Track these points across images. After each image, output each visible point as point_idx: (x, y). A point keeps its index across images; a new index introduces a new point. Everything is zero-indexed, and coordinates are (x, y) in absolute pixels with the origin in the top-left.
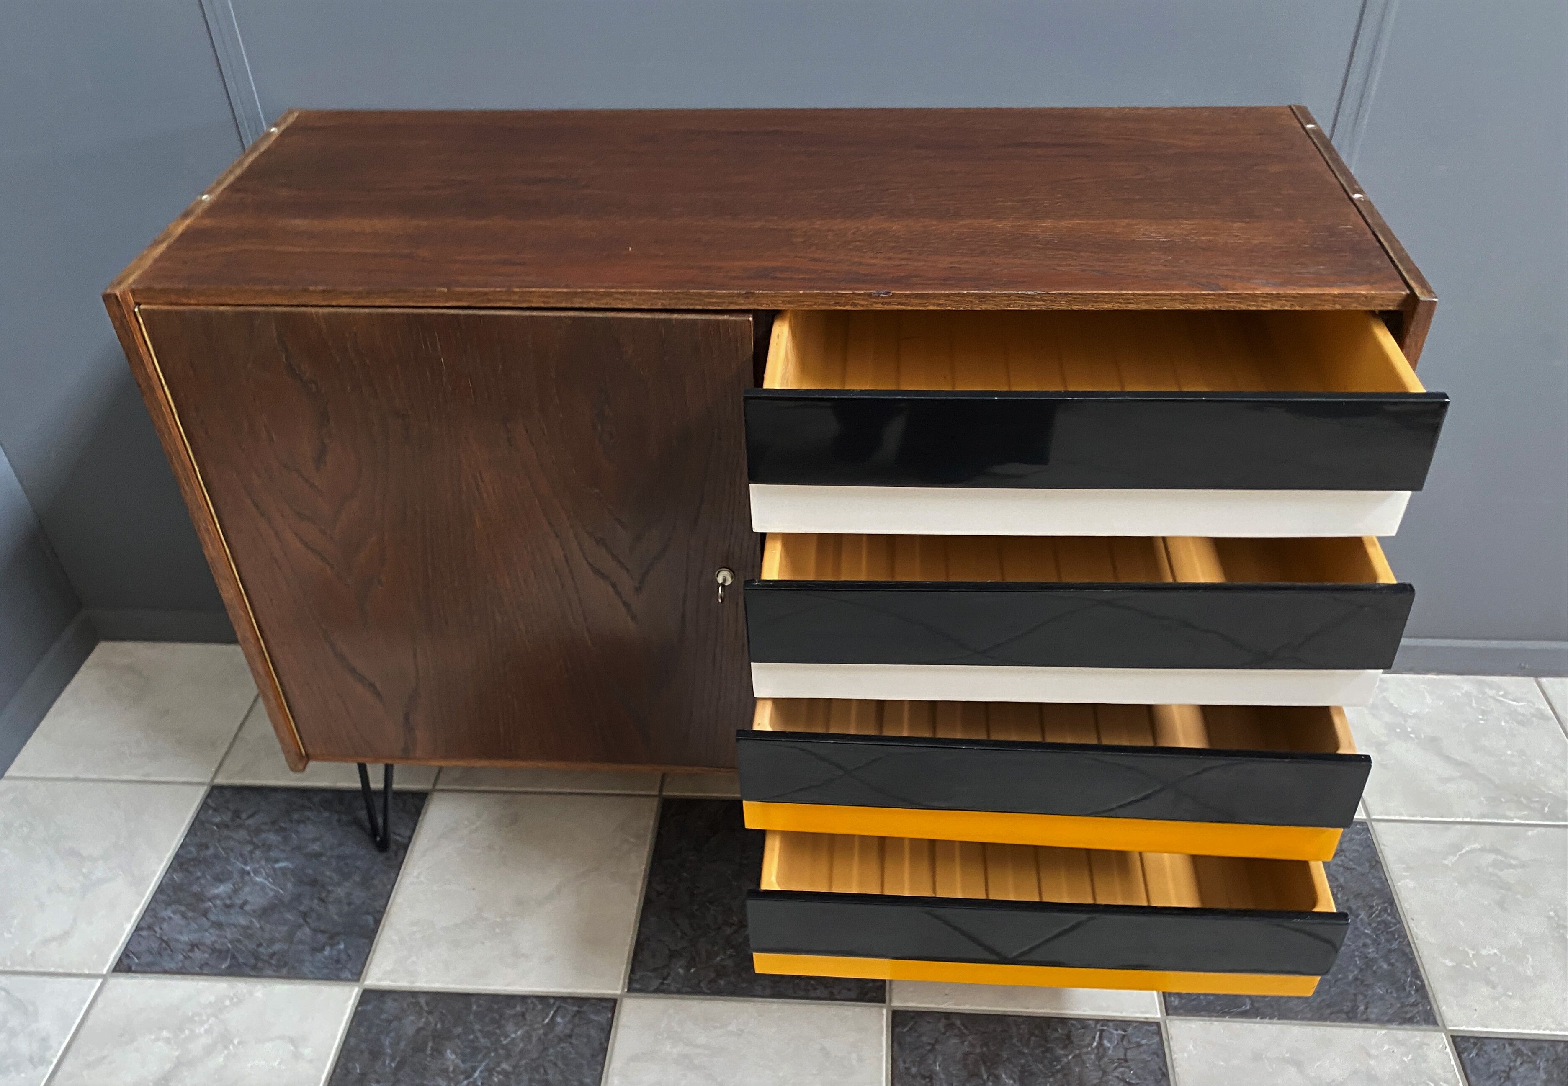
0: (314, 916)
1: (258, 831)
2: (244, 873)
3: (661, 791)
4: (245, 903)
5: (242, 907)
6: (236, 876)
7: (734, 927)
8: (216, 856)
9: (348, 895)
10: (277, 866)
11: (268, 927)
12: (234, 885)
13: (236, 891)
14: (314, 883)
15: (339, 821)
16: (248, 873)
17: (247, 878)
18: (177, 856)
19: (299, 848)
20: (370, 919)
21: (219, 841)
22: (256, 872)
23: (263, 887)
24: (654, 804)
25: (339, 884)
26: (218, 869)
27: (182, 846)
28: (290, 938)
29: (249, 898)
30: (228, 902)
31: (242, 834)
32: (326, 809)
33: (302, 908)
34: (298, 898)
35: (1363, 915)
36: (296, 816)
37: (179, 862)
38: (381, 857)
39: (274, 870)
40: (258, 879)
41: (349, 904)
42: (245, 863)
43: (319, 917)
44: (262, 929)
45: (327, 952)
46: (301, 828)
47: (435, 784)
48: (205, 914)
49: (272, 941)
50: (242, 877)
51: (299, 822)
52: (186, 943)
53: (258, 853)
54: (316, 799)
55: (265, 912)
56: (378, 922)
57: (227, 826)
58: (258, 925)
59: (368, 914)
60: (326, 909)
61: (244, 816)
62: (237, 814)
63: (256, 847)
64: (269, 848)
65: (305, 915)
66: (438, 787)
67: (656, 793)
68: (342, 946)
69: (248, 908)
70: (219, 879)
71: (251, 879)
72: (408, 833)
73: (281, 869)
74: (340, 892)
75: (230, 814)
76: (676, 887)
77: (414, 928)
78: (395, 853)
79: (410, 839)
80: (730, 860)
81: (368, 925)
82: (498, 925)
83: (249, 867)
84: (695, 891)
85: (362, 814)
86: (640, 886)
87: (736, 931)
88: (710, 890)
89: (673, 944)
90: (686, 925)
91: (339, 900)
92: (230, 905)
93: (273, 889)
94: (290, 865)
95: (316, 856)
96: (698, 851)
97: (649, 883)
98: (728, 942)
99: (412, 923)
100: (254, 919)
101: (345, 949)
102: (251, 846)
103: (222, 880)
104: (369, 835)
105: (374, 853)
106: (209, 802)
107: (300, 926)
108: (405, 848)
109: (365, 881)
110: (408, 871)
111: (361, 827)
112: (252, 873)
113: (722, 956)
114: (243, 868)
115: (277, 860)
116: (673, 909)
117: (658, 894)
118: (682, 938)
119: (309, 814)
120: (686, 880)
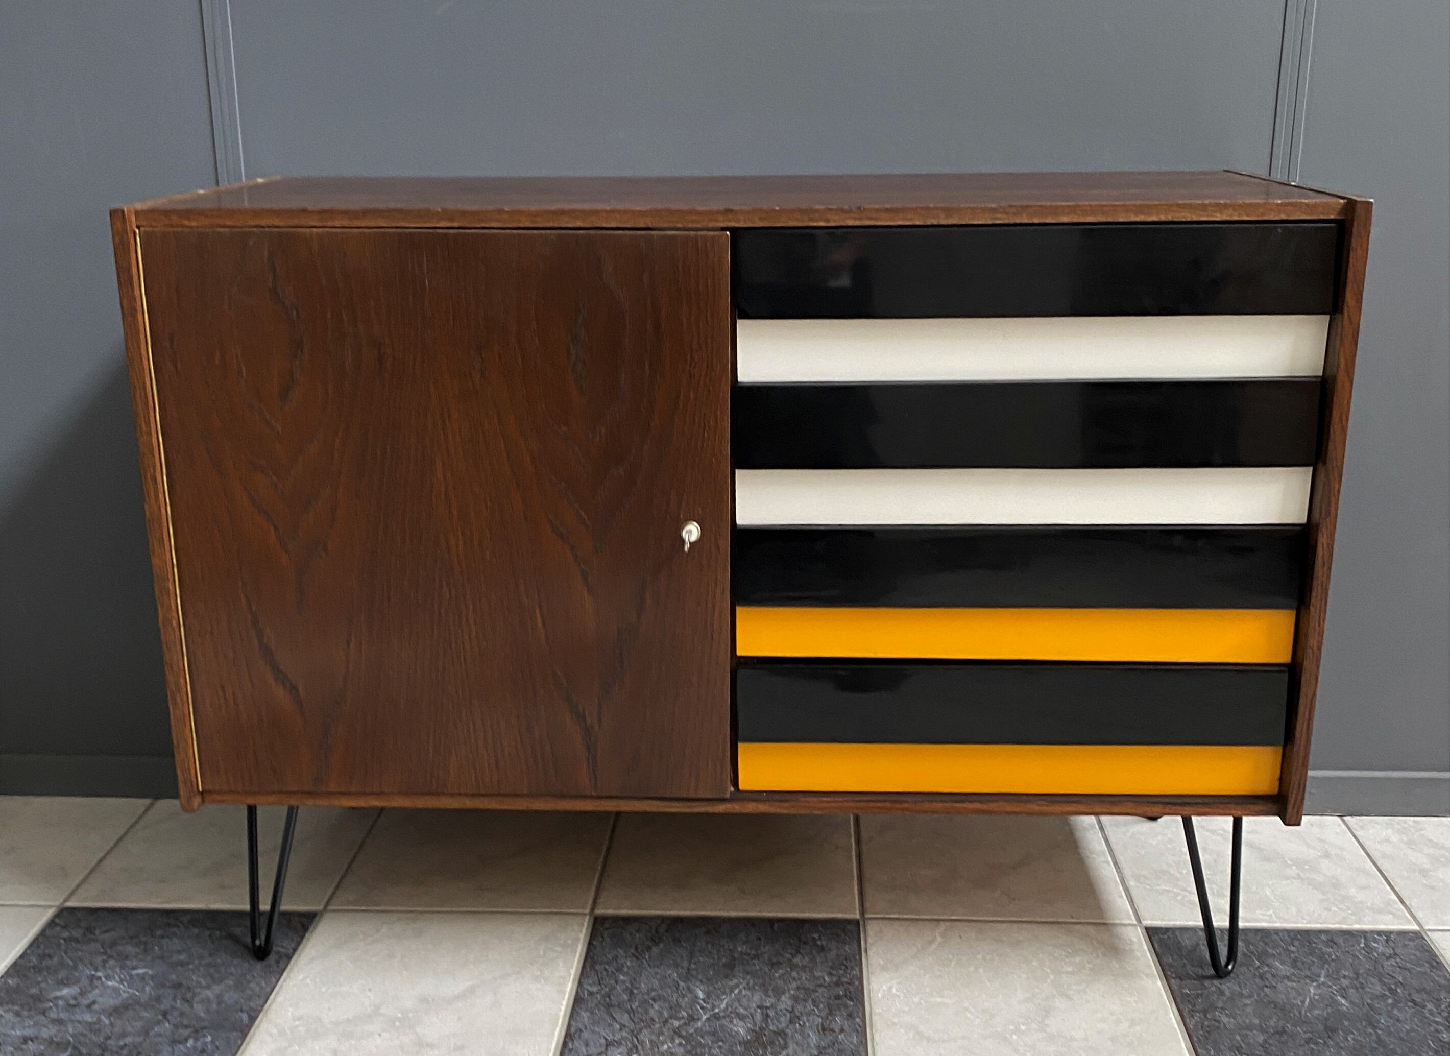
0: (176, 1013)
1: (113, 944)
2: (92, 978)
3: (593, 909)
4: (94, 1002)
5: (89, 1006)
6: (85, 981)
7: (682, 1021)
8: (62, 964)
9: (219, 997)
10: (134, 972)
11: (119, 1024)
12: (80, 989)
13: (82, 994)
14: (177, 986)
15: (210, 936)
16: (100, 978)
17: (96, 983)
18: (15, 964)
19: (162, 958)
20: (245, 1017)
21: (66, 953)
22: (108, 977)
23: (116, 990)
24: (586, 922)
25: (208, 987)
26: (62, 974)
27: (21, 957)
28: (145, 1033)
29: (100, 1000)
30: (72, 1002)
31: (94, 947)
32: (194, 926)
33: (162, 1007)
34: (158, 999)
35: (1430, 1006)
36: (159, 933)
37: (16, 968)
38: (259, 965)
39: (131, 976)
40: (110, 983)
41: (220, 1004)
42: (96, 970)
43: (182, 1014)
44: (112, 1025)
45: (190, 1043)
46: (165, 941)
47: (327, 906)
48: (44, 1013)
49: (124, 1035)
50: (92, 981)
51: (162, 937)
52: (19, 1037)
53: (112, 962)
54: (185, 919)
55: (117, 1011)
56: (253, 1019)
57: (77, 941)
58: (107, 1022)
59: (242, 1011)
60: (192, 1007)
61: (97, 932)
62: (89, 930)
63: (111, 957)
64: (126, 958)
65: (165, 1014)
66: (330, 908)
67: (587, 911)
68: (209, 1038)
69: (96, 1007)
70: (64, 984)
71: (102, 983)
72: (292, 947)
73: (138, 975)
74: (209, 994)
75: (81, 931)
76: (612, 988)
77: (297, 1023)
78: (277, 962)
79: (295, 950)
80: (676, 965)
81: (242, 1021)
82: (399, 1020)
83: (100, 974)
84: (635, 991)
85: (238, 931)
86: (570, 987)
87: (685, 1024)
88: (653, 990)
89: (611, 1035)
90: (625, 1019)
91: (208, 1001)
92: (74, 1006)
93: (128, 992)
94: (150, 972)
95: (182, 964)
96: (637, 959)
97: (580, 984)
98: (677, 1032)
99: (294, 1019)
100: (103, 1017)
101: (213, 1042)
102: (104, 957)
103: (67, 985)
104: (246, 947)
105: (252, 962)
106: (57, 920)
107: (158, 1023)
108: (289, 957)
109: (240, 986)
110: (292, 975)
111: (236, 940)
112: (103, 979)
113: (670, 1044)
114: (93, 975)
115: (134, 968)
116: (609, 1006)
117: (591, 994)
118: (621, 1029)
119: (175, 930)
120: (624, 982)
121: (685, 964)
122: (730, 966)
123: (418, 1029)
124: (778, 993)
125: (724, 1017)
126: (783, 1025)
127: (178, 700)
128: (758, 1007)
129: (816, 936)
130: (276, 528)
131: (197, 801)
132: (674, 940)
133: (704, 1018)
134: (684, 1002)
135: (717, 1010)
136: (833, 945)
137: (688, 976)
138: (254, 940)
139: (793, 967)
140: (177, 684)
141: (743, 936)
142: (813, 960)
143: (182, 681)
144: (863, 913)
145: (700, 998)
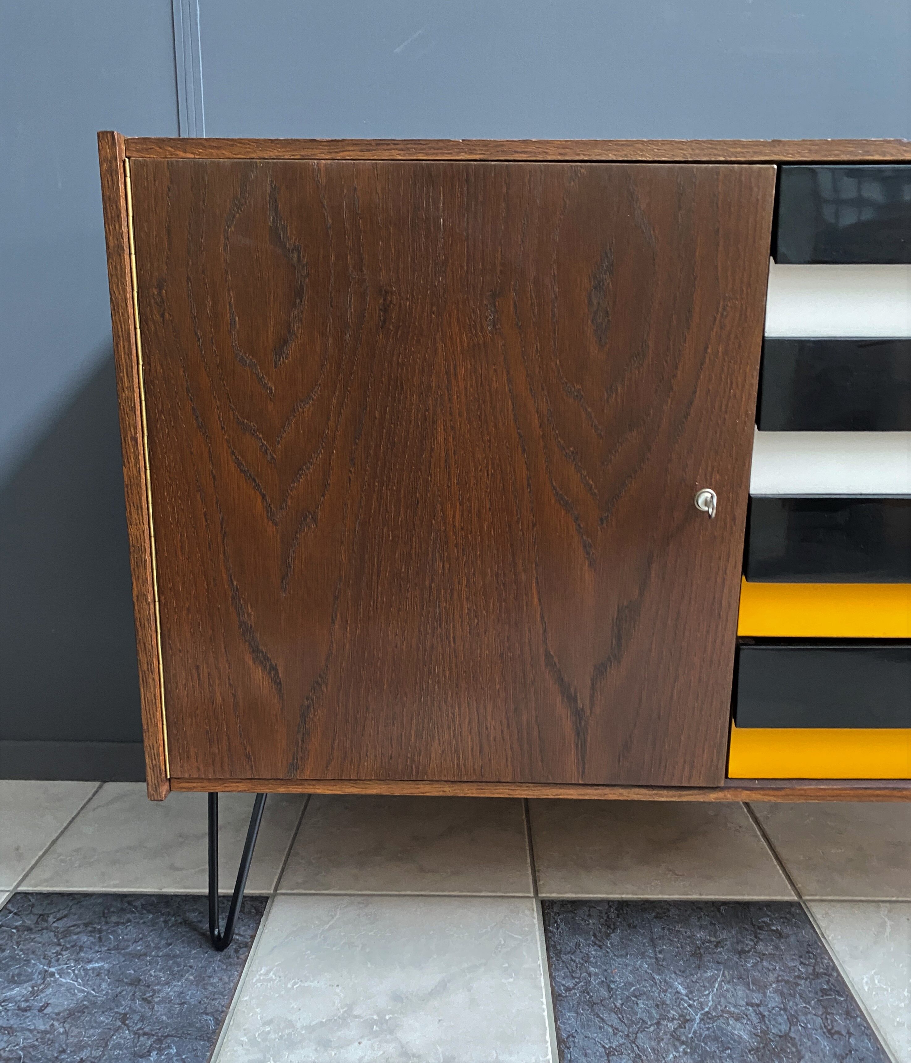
0: (136, 1017)
1: (67, 933)
2: (45, 974)
3: (536, 892)
4: (46, 1005)
5: (40, 1010)
6: (37, 978)
8: (13, 958)
9: (180, 994)
10: (89, 966)
11: (75, 1031)
12: (33, 987)
13: (34, 994)
14: (136, 982)
15: (166, 922)
16: (52, 975)
17: (49, 979)
19: (117, 948)
20: (210, 1021)
21: (18, 944)
22: (61, 973)
23: (70, 989)
24: (534, 904)
25: (167, 983)
26: (14, 969)
28: (104, 1042)
29: (52, 1001)
30: (23, 1005)
31: (47, 936)
32: (149, 912)
33: (121, 1010)
34: (116, 998)
36: (114, 919)
38: (219, 956)
39: (85, 970)
40: (64, 980)
41: (182, 1004)
42: (50, 965)
43: (142, 1019)
44: (66, 1033)
45: (154, 1058)
46: (120, 929)
47: (276, 889)
49: (80, 1047)
51: (117, 924)
53: (66, 954)
54: (138, 903)
55: (71, 1015)
56: (219, 1023)
57: (29, 929)
58: (61, 1030)
60: (152, 1010)
61: (51, 919)
62: (43, 917)
63: (65, 948)
64: (81, 949)
65: (124, 1018)
66: (279, 891)
67: (531, 893)
68: (174, 1051)
69: (48, 1010)
70: (14, 981)
71: (56, 980)
72: (250, 932)
73: (93, 969)
74: (170, 991)
75: (34, 918)
76: (588, 983)
77: (268, 1029)
78: (236, 951)
79: (253, 937)
80: (643, 955)
81: (208, 1026)
82: (375, 1022)
83: (52, 970)
84: (612, 986)
85: (193, 916)
86: (543, 980)
87: (680, 1026)
88: (632, 985)
89: (606, 1041)
90: (614, 1019)
91: (167, 1000)
92: (25, 1010)
93: (84, 991)
94: (106, 966)
95: (140, 956)
96: (600, 947)
97: (552, 978)
98: (675, 1036)
99: (265, 1024)
100: (56, 1023)
101: (178, 1054)
102: (58, 948)
103: (18, 984)
104: (203, 934)
105: (210, 952)
106: (9, 906)
107: (117, 1030)
108: (248, 946)
109: (201, 981)
110: (253, 968)
111: (193, 927)
112: (57, 976)
113: (675, 1053)
114: (46, 971)
115: (90, 962)
116: (592, 1005)
117: (568, 989)
118: (615, 1034)
119: (129, 916)
120: (596, 974)
121: (650, 952)
122: (697, 954)
123: (399, 1035)
124: (762, 988)
125: (718, 1018)
126: (784, 1028)
127: (150, 680)
128: (747, 1004)
129: (767, 920)
130: (263, 496)
131: (165, 788)
132: (629, 925)
133: (698, 1018)
134: (668, 998)
135: (707, 1009)
136: (787, 930)
137: (659, 967)
138: (212, 930)
139: (762, 956)
140: (150, 664)
141: (694, 920)
142: (776, 947)
143: (155, 661)
144: (799, 895)
145: (682, 994)
